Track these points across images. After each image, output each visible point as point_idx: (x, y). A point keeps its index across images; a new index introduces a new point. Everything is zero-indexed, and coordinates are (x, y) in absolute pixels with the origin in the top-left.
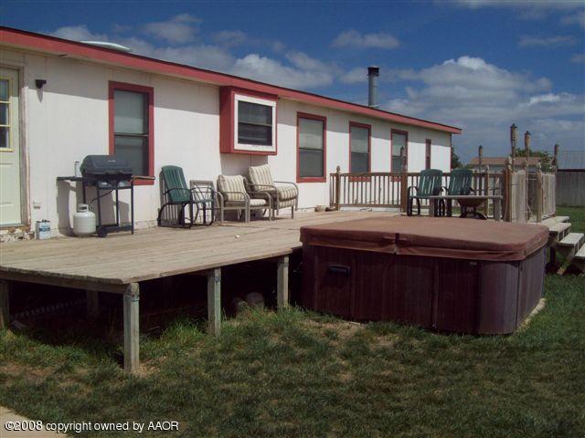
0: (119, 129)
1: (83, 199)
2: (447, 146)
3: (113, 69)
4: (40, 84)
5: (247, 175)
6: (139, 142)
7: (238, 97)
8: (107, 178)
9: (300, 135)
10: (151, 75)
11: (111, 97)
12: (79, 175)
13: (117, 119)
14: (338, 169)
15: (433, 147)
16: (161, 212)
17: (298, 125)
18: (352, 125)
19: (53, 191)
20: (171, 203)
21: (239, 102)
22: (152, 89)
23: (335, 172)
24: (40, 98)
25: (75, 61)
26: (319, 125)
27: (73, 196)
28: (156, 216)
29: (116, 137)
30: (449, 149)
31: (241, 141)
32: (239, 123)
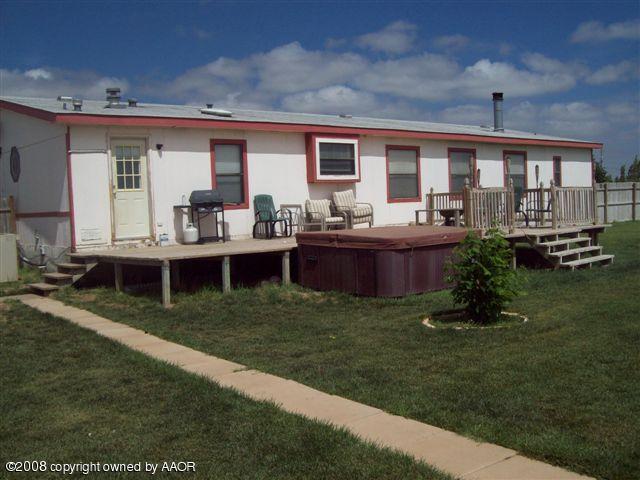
0: (218, 171)
1: (192, 220)
2: (587, 161)
3: (213, 130)
4: (159, 147)
5: (331, 198)
6: (237, 179)
7: (319, 140)
8: (205, 205)
9: (390, 164)
10: (243, 131)
11: (212, 150)
12: (189, 204)
13: (217, 164)
14: (432, 190)
15: (564, 165)
16: (255, 227)
17: (387, 155)
18: (451, 151)
19: (172, 215)
20: (261, 221)
21: (321, 144)
22: (245, 141)
23: (429, 192)
24: (160, 155)
25: (185, 129)
26: (413, 153)
27: (185, 219)
28: (251, 231)
29: (217, 177)
30: (590, 164)
31: (322, 173)
32: (321, 160)
